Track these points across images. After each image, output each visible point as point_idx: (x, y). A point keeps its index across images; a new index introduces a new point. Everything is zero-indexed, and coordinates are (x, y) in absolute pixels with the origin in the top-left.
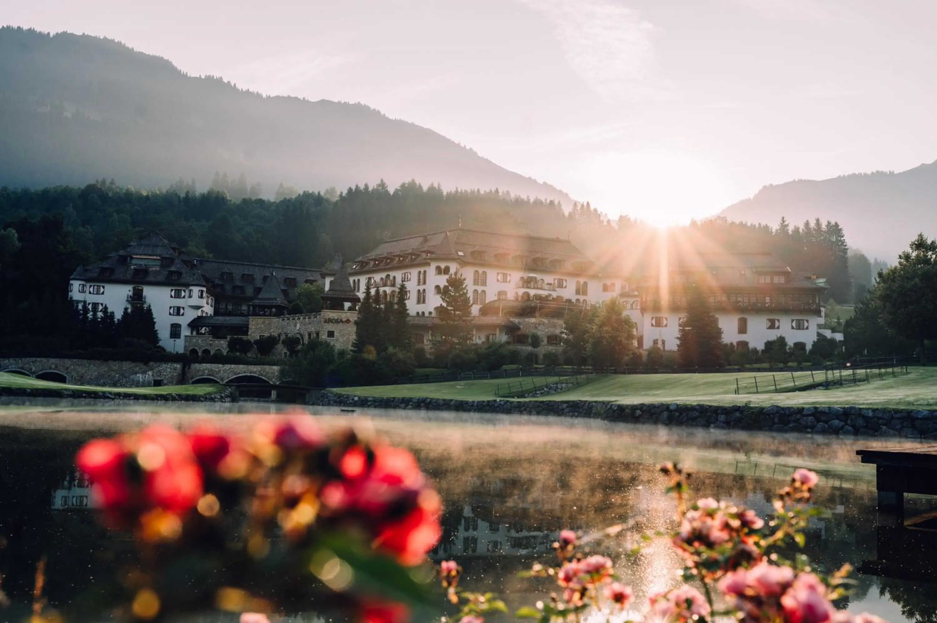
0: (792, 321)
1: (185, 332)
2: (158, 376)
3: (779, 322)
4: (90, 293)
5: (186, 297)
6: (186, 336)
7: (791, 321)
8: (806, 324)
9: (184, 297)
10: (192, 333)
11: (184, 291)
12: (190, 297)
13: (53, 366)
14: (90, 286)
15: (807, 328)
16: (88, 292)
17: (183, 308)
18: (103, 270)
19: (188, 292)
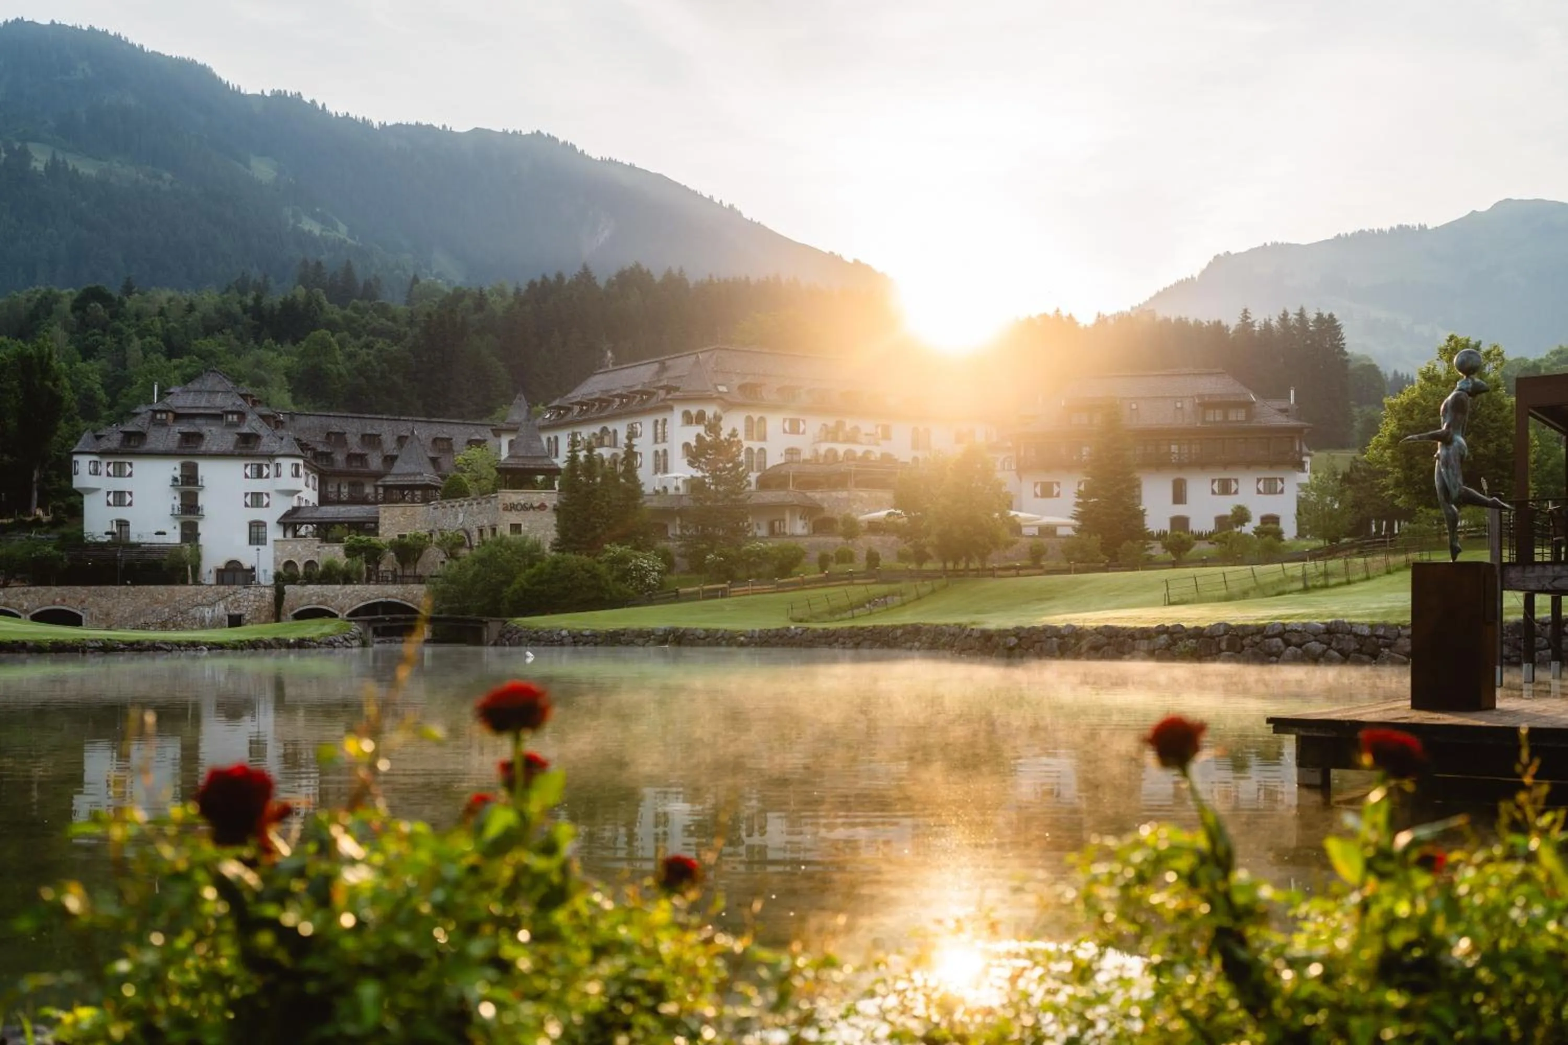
0: (1258, 481)
1: (274, 534)
2: (235, 610)
3: (1237, 483)
4: (108, 475)
5: (271, 476)
6: (275, 542)
7: (1255, 482)
8: (1280, 486)
9: (268, 477)
10: (285, 536)
11: (268, 466)
12: (278, 476)
13: (58, 600)
14: (109, 465)
15: (1282, 492)
16: (104, 473)
17: (268, 495)
18: (128, 436)
19: (272, 467)
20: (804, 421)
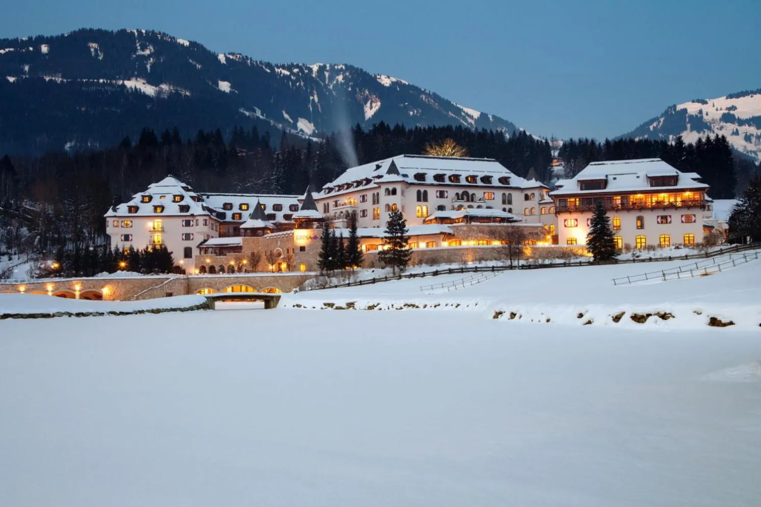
0: (682, 216)
1: (195, 252)
2: (170, 290)
3: (671, 218)
4: (122, 227)
5: (194, 225)
6: (196, 256)
7: (680, 216)
8: (693, 218)
9: (193, 226)
10: (200, 253)
11: (193, 221)
12: (197, 225)
13: (92, 286)
14: (122, 222)
15: (695, 221)
16: (120, 226)
17: (193, 234)
18: (130, 208)
19: (195, 221)
20: (447, 192)
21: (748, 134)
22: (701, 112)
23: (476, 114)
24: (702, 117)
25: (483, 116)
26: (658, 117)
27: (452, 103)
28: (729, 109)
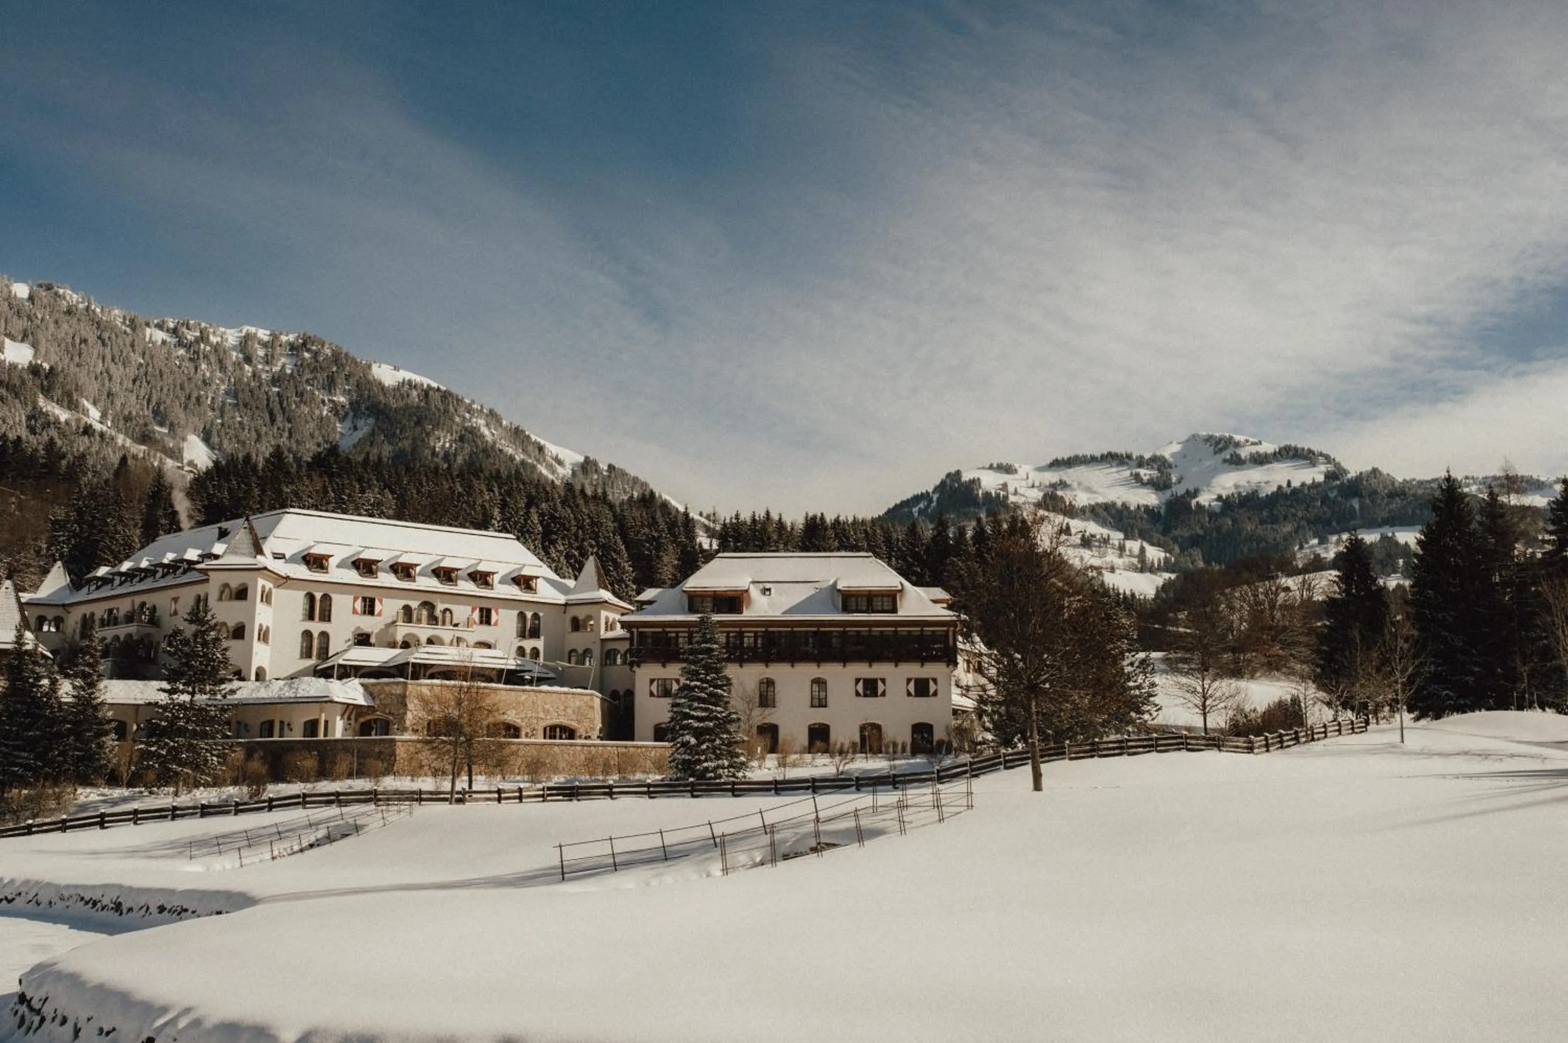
0: (908, 681)
3: (885, 684)
7: (905, 682)
8: (933, 688)
15: (935, 695)
20: (381, 601)
21: (1087, 534)
22: (1005, 486)
23: (572, 457)
24: (1006, 497)
25: (588, 466)
26: (927, 493)
27: (527, 433)
28: (1053, 486)
